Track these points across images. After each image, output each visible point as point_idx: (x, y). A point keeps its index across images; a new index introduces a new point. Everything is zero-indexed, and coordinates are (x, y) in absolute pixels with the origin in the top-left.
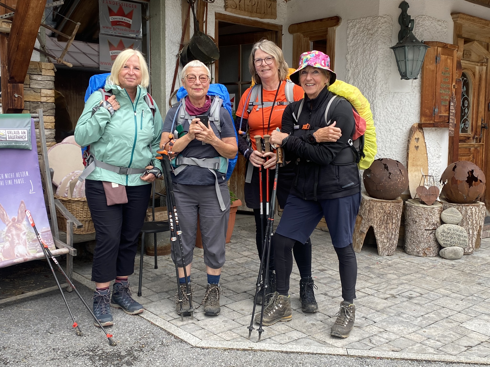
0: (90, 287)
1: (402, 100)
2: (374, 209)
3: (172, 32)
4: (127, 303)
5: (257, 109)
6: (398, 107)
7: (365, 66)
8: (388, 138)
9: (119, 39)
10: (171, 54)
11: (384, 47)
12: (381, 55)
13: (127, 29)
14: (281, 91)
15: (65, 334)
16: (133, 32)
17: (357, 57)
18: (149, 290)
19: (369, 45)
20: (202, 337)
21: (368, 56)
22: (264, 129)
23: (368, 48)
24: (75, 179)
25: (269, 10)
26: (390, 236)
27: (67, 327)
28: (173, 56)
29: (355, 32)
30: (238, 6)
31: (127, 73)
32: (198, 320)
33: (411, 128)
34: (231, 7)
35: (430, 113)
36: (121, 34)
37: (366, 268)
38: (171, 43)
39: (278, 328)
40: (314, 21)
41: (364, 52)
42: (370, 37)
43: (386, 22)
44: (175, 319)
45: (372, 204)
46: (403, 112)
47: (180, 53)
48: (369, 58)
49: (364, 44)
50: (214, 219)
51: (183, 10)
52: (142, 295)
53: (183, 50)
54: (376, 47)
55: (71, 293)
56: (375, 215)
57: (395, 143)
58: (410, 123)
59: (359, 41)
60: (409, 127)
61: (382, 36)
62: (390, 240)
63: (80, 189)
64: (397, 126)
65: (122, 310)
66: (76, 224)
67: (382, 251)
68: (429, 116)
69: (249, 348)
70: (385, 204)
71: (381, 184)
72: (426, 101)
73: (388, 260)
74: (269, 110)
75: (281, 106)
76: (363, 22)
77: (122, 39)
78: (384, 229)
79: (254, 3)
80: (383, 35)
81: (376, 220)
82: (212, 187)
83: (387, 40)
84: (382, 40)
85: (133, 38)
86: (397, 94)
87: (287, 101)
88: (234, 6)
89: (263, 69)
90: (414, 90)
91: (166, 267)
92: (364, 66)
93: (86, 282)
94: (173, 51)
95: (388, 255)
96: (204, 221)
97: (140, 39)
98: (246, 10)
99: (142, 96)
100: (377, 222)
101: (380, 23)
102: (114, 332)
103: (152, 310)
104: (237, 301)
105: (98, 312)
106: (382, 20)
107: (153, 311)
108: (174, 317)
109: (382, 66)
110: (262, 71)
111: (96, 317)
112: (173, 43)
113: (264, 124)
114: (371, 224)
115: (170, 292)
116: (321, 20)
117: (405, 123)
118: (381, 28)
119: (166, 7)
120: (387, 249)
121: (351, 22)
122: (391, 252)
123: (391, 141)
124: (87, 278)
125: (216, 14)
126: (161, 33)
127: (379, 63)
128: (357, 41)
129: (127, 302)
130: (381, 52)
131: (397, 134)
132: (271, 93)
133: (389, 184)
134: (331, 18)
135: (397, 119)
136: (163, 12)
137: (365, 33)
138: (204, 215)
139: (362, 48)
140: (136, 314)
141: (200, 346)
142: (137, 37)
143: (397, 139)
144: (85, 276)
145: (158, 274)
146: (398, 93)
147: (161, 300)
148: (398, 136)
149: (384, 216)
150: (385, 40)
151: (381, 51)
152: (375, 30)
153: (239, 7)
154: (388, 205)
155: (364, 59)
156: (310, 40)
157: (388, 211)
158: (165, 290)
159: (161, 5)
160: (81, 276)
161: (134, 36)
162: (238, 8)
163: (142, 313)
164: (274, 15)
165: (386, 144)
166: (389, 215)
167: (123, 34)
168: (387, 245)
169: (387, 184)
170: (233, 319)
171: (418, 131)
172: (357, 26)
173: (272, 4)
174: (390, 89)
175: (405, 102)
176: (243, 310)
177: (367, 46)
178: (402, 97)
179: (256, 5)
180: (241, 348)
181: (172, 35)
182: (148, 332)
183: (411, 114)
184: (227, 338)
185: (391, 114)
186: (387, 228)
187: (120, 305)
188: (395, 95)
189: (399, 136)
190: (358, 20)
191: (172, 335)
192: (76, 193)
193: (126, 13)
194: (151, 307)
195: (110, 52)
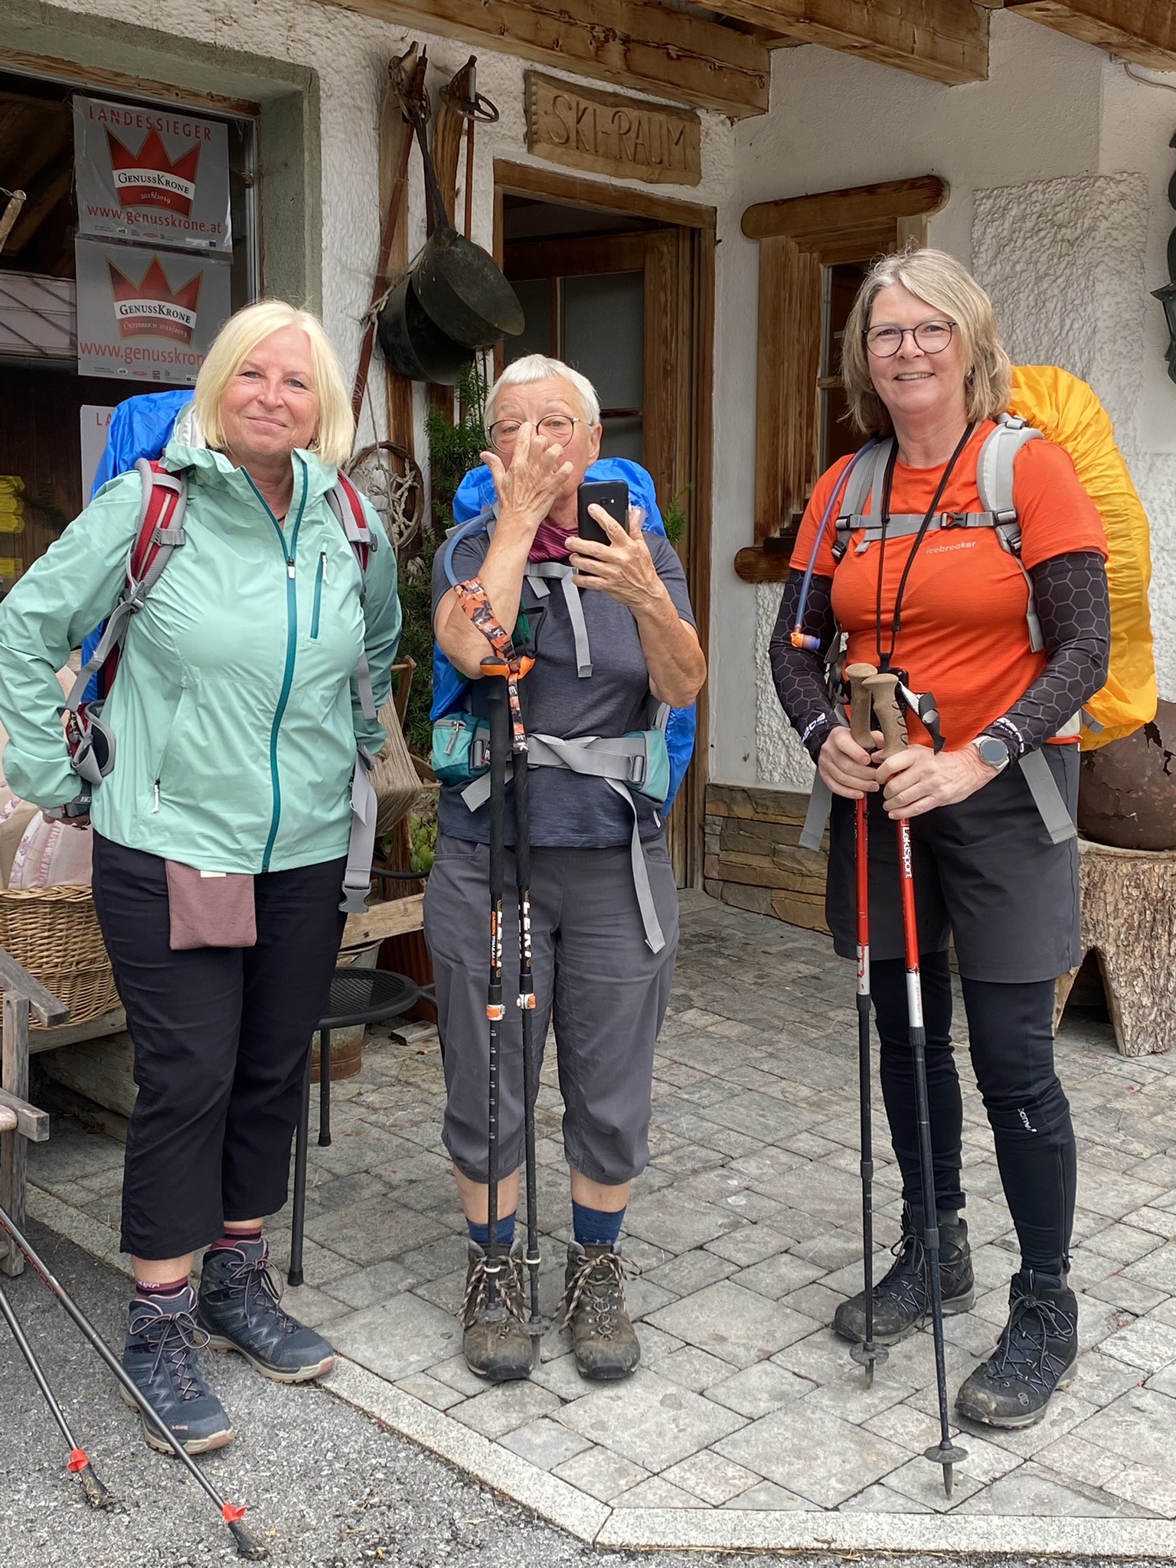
0: (86, 1245)
2: (1108, 887)
3: (345, 231)
4: (269, 1335)
5: (861, 547)
6: (1167, 508)
7: (1042, 358)
9: (151, 253)
10: (341, 315)
11: (1118, 289)
12: (1105, 317)
13: (178, 216)
14: (961, 468)
15: (35, 1499)
16: (199, 228)
17: (1013, 324)
18: (325, 1252)
19: (1059, 281)
20: (607, 1489)
21: (1057, 322)
22: (879, 626)
23: (1056, 291)
24: (16, 814)
25: (677, 150)
26: (1162, 981)
27: (40, 1462)
28: (350, 320)
29: (1005, 233)
30: (573, 136)
31: (255, 398)
32: (564, 1401)
34: (550, 141)
36: (155, 236)
37: (1101, 1114)
38: (342, 272)
39: (893, 1427)
40: (844, 193)
41: (1040, 304)
42: (1064, 251)
43: (1123, 197)
44: (468, 1397)
45: (1099, 867)
47: (375, 311)
48: (1062, 328)
49: (1039, 279)
50: (618, 988)
51: (382, 148)
52: (306, 1278)
53: (385, 297)
54: (1087, 288)
55: (19, 1280)
56: (1110, 909)
59: (1018, 268)
61: (1110, 250)
62: (1162, 997)
63: (41, 852)
64: (1164, 576)
65: (246, 1361)
66: (42, 1010)
67: (1135, 1038)
69: (819, 1545)
70: (1146, 867)
71: (1134, 796)
73: (1161, 1075)
74: (905, 549)
75: (956, 530)
76: (1034, 198)
77: (161, 255)
78: (1142, 956)
79: (625, 127)
80: (1115, 244)
81: (1115, 926)
82: (616, 861)
83: (1127, 264)
84: (1111, 264)
85: (197, 253)
86: (1165, 460)
87: (983, 508)
88: (559, 136)
89: (900, 370)
91: (358, 1134)
92: (1038, 357)
93: (66, 1221)
94: (348, 301)
95: (1154, 1053)
96: (579, 993)
97: (221, 256)
98: (601, 152)
99: (317, 491)
100: (1119, 933)
101: (1103, 200)
102: (241, 1482)
103: (363, 1352)
104: (684, 1292)
105: (163, 1392)
106: (1112, 191)
107: (371, 1362)
108: (459, 1385)
109: (1109, 357)
110: (897, 378)
111: (157, 1412)
112: (350, 270)
113: (882, 607)
114: (1093, 940)
115: (409, 1258)
116: (871, 189)
118: (1106, 219)
119: (324, 136)
120: (1150, 1030)
121: (989, 197)
122: (1162, 1040)
124: (65, 1202)
125: (497, 163)
126: (307, 235)
127: (1098, 346)
128: (1014, 266)
129: (265, 1330)
130: (1106, 308)
131: (1165, 604)
132: (918, 477)
133: (1167, 795)
134: (912, 184)
135: (1163, 549)
136: (311, 153)
137: (1044, 238)
138: (576, 973)
139: (1032, 290)
140: (307, 1382)
141: (616, 1540)
142: (212, 249)
144: (55, 1188)
145: (340, 1169)
146: (1168, 455)
147: (385, 1299)
149: (1143, 913)
150: (1122, 262)
151: (1107, 304)
152: (1086, 225)
153: (578, 140)
154: (1158, 869)
155: (1042, 332)
156: (823, 260)
157: (1156, 892)
158: (388, 1251)
159: (306, 126)
160: (44, 1194)
161: (202, 243)
162: (573, 143)
163: (326, 1373)
164: (691, 173)
166: (1159, 907)
167: (163, 237)
168: (1152, 1017)
169: (1159, 795)
170: (697, 1386)
172: (1013, 213)
173: (687, 130)
174: (1138, 443)
176: (722, 1339)
177: (1050, 285)
179: (632, 134)
180: (787, 1546)
181: (346, 244)
182: (380, 1476)
184: (712, 1492)
186: (1152, 955)
187: (233, 1337)
188: (1159, 463)
190: (1014, 191)
191: (483, 1485)
192: (25, 869)
193: (174, 157)
194: (354, 1341)
195: (117, 305)
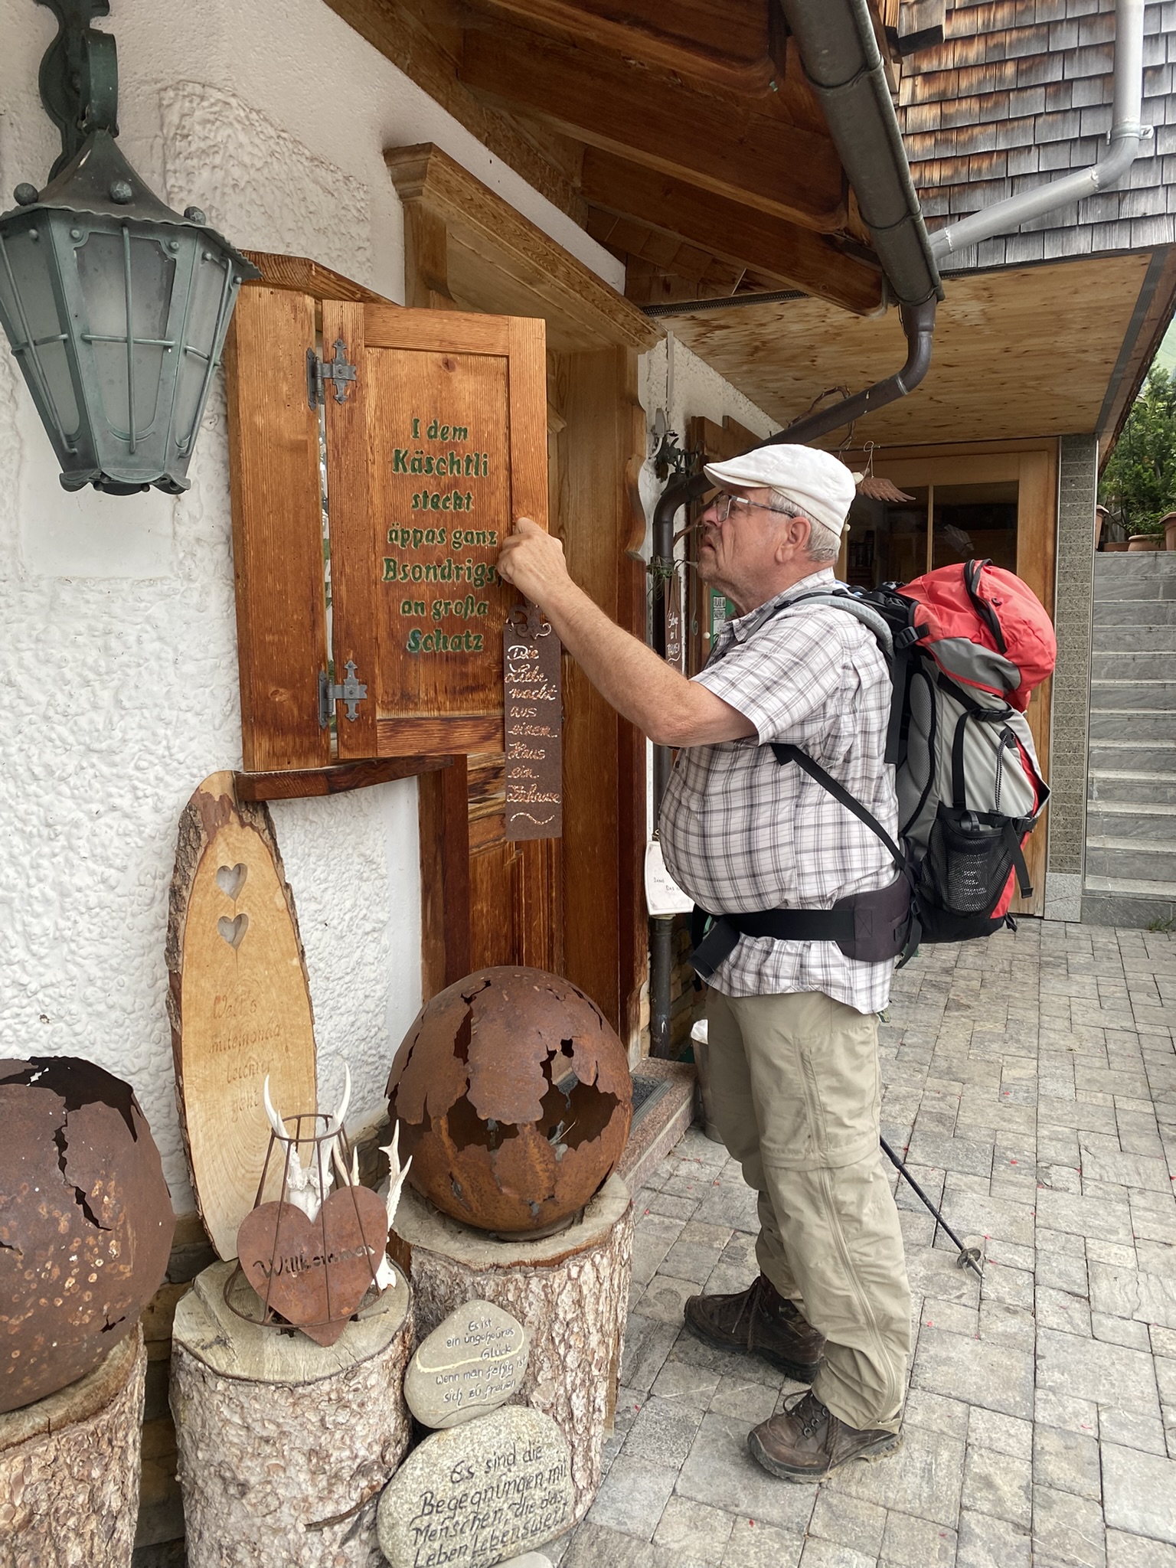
1: (118, 627)
6: (91, 676)
8: (40, 880)
33: (189, 807)
35: (300, 709)
46: (127, 704)
57: (93, 901)
58: (183, 770)
60: (176, 797)
68: (299, 730)
72: (269, 638)
86: (78, 590)
90: (188, 562)
117: (151, 775)
123: (64, 894)
131: (103, 846)
135: (89, 749)
143: (104, 881)
146: (84, 581)
148: (106, 861)
165: (28, 919)
171: (236, 826)
175: (139, 641)
178: (116, 608)
183: (183, 716)
185: (47, 718)
188: (66, 596)
189: (118, 862)
